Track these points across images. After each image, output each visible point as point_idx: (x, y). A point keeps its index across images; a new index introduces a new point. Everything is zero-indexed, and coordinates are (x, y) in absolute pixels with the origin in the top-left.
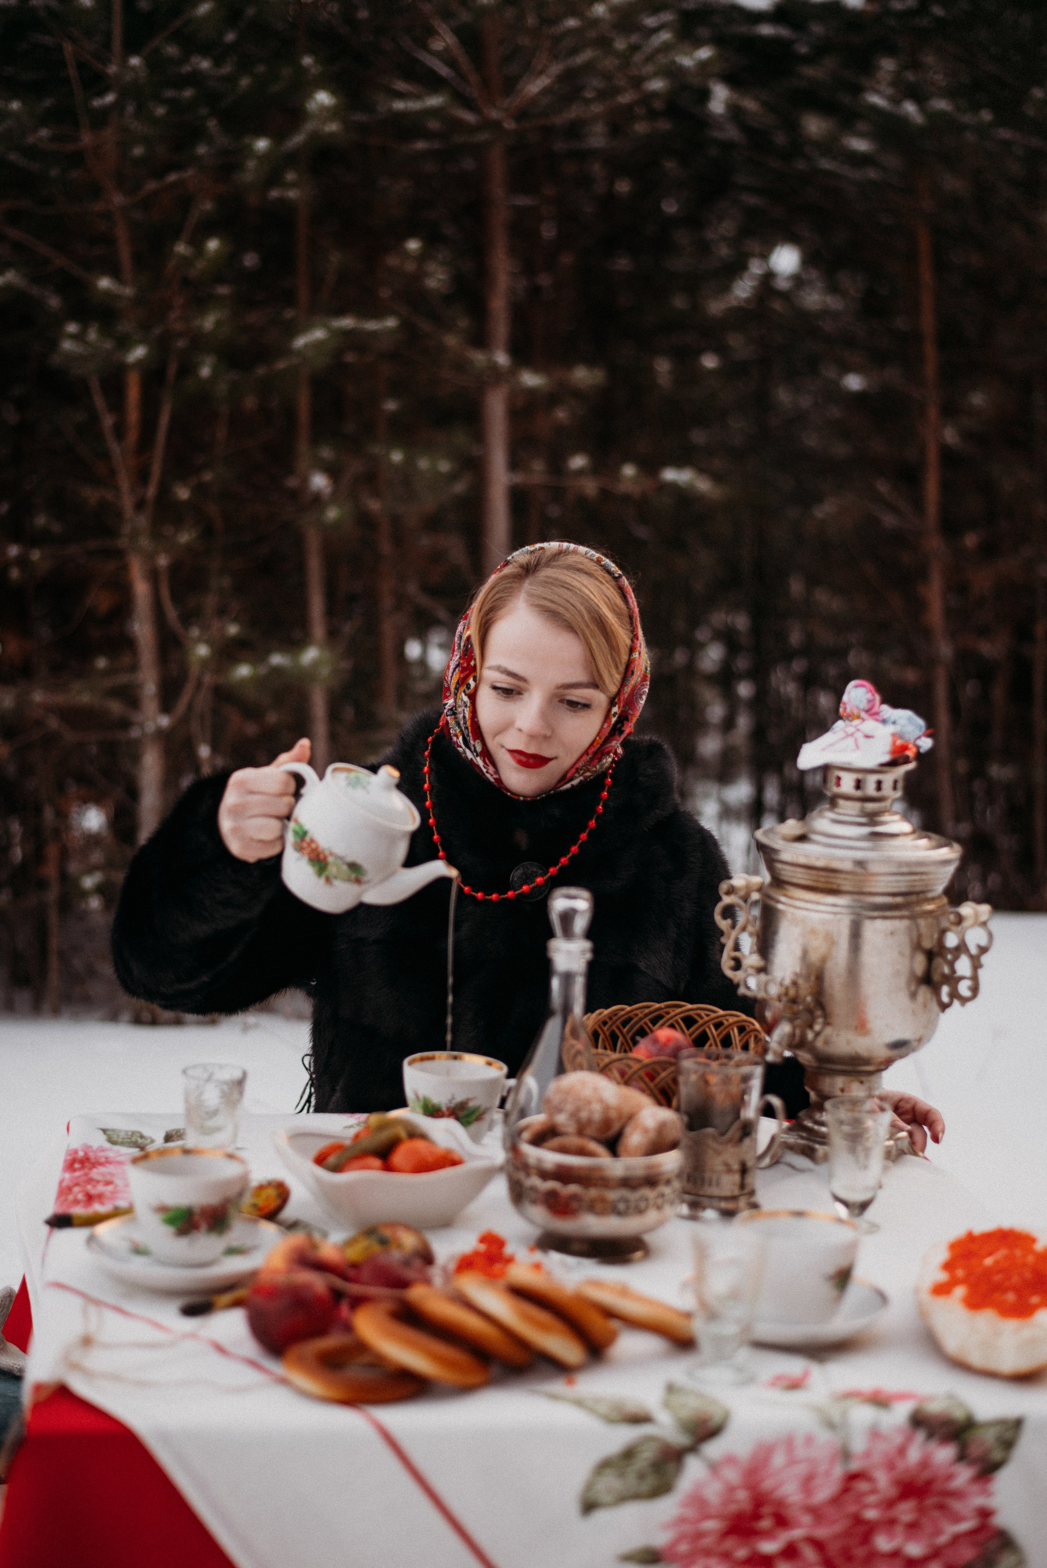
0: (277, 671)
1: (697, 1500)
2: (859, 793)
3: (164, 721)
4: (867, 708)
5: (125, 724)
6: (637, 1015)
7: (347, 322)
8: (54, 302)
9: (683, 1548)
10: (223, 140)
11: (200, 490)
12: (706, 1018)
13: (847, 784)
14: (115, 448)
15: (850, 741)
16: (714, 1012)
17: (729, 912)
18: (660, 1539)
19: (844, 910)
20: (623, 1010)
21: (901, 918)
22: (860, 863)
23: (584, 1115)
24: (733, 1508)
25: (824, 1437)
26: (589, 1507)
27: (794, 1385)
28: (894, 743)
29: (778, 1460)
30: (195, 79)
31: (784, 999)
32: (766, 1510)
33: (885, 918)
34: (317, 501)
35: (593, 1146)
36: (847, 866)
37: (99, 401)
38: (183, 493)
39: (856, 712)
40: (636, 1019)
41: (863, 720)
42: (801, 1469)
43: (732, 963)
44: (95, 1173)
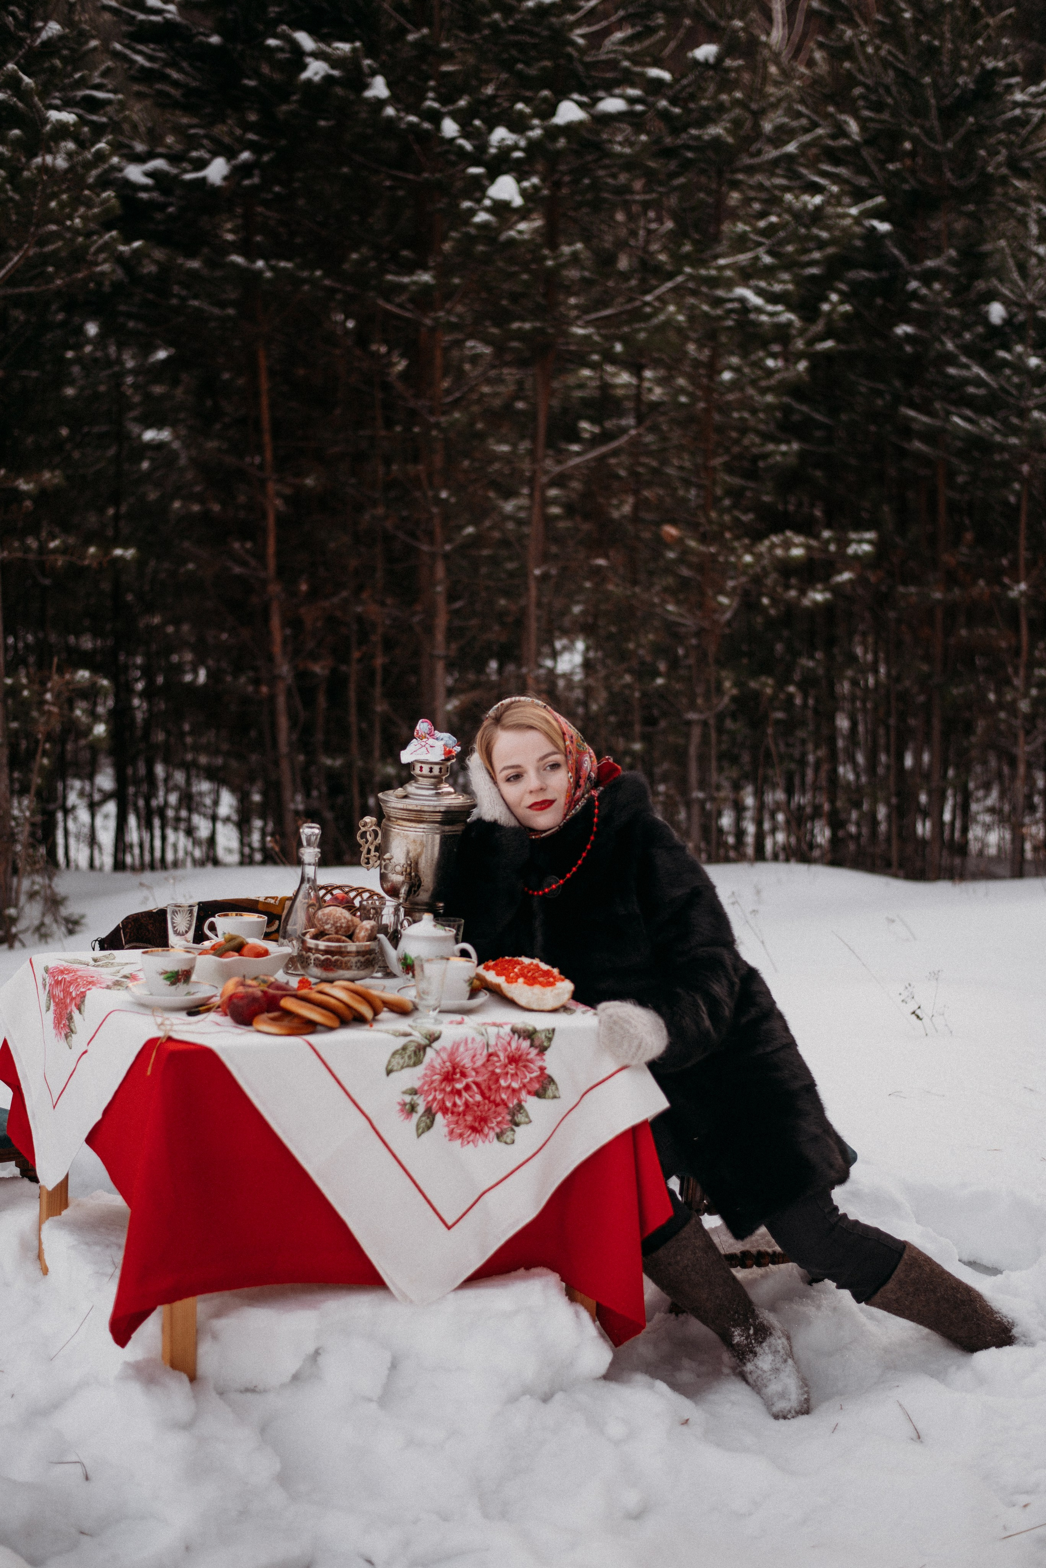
1: (432, 1067)
2: (430, 774)
4: (428, 732)
9: (426, 1088)
13: (424, 770)
15: (424, 749)
17: (363, 835)
18: (417, 1084)
19: (429, 830)
22: (430, 807)
24: (445, 1070)
25: (479, 1038)
26: (389, 1072)
27: (460, 1023)
28: (445, 749)
29: (462, 1049)
32: (458, 1070)
35: (342, 938)
36: (425, 807)
39: (423, 734)
41: (428, 738)
42: (471, 1052)
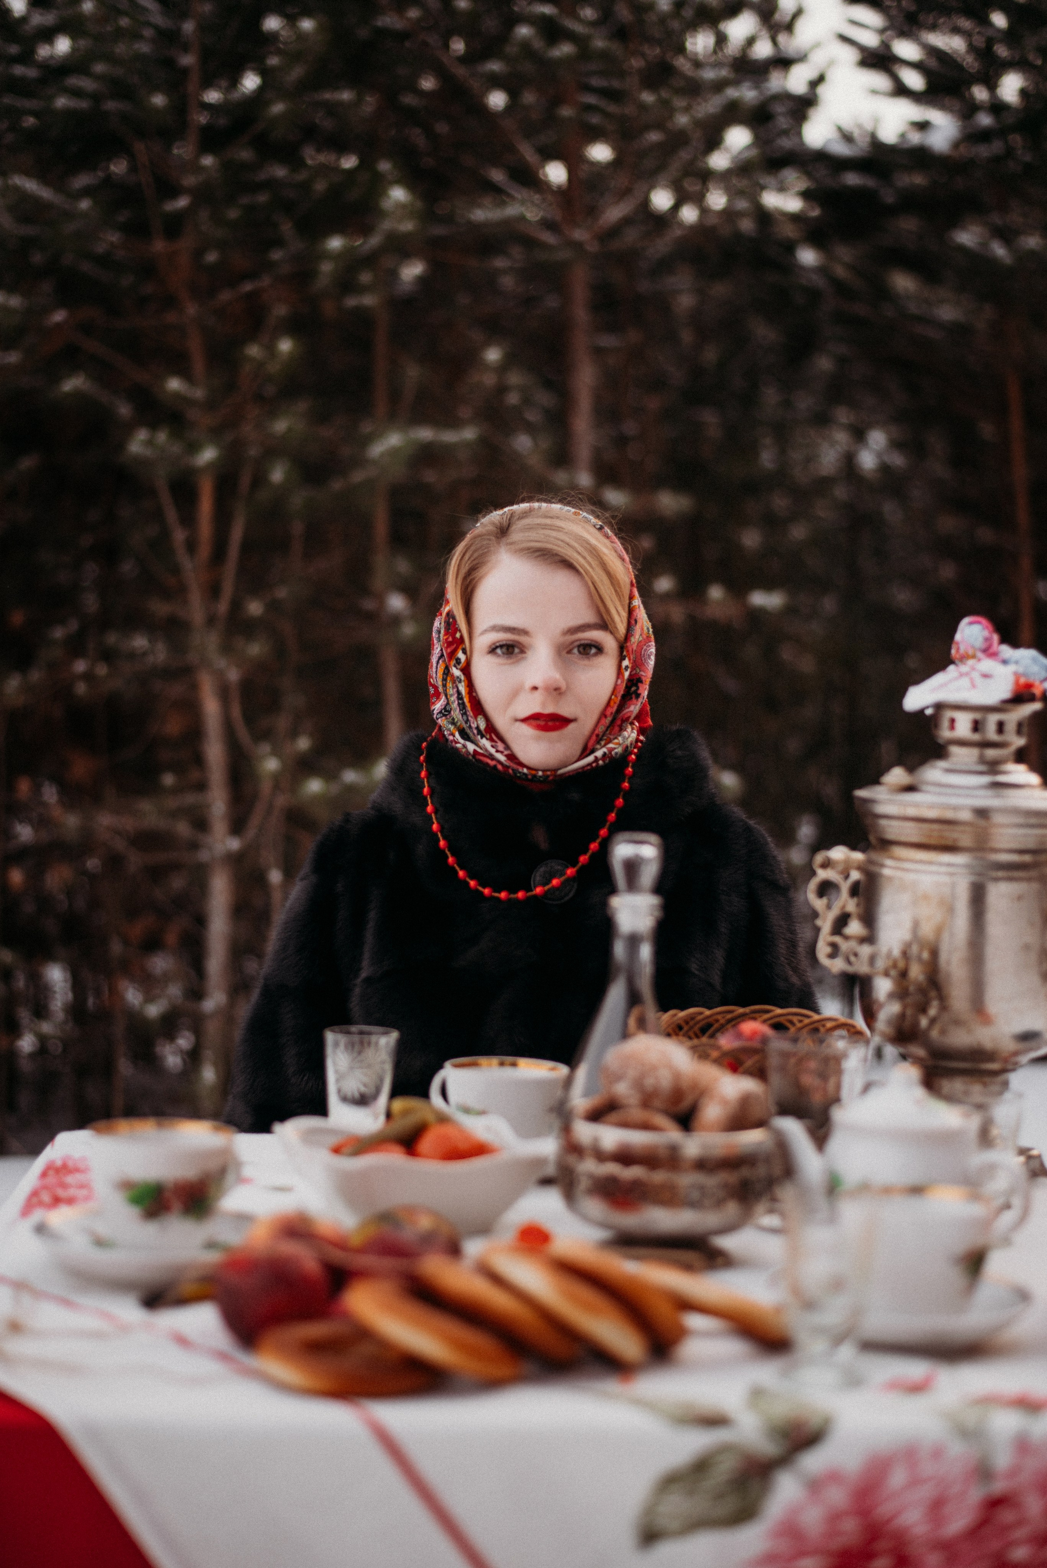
0: (351, 789)
1: (791, 1529)
2: (976, 737)
3: (234, 844)
4: (983, 646)
5: (194, 846)
6: (717, 1021)
7: (425, 434)
8: (124, 410)
10: (296, 245)
11: (273, 606)
12: (799, 1025)
13: (963, 725)
14: (187, 564)
15: (964, 680)
16: (808, 1017)
17: (825, 889)
19: (959, 870)
20: (701, 1013)
21: (1029, 880)
22: (982, 813)
23: (649, 1082)
24: (838, 1543)
26: (649, 1536)
27: (917, 1388)
28: (1016, 681)
29: (897, 1478)
30: (270, 184)
31: (893, 973)
33: (1010, 879)
34: (396, 620)
35: (660, 1120)
36: (965, 816)
37: (171, 514)
38: (255, 608)
39: (970, 652)
40: (716, 1026)
41: (979, 660)
43: (828, 950)
44: (70, 1179)
